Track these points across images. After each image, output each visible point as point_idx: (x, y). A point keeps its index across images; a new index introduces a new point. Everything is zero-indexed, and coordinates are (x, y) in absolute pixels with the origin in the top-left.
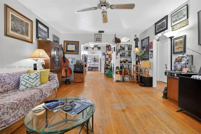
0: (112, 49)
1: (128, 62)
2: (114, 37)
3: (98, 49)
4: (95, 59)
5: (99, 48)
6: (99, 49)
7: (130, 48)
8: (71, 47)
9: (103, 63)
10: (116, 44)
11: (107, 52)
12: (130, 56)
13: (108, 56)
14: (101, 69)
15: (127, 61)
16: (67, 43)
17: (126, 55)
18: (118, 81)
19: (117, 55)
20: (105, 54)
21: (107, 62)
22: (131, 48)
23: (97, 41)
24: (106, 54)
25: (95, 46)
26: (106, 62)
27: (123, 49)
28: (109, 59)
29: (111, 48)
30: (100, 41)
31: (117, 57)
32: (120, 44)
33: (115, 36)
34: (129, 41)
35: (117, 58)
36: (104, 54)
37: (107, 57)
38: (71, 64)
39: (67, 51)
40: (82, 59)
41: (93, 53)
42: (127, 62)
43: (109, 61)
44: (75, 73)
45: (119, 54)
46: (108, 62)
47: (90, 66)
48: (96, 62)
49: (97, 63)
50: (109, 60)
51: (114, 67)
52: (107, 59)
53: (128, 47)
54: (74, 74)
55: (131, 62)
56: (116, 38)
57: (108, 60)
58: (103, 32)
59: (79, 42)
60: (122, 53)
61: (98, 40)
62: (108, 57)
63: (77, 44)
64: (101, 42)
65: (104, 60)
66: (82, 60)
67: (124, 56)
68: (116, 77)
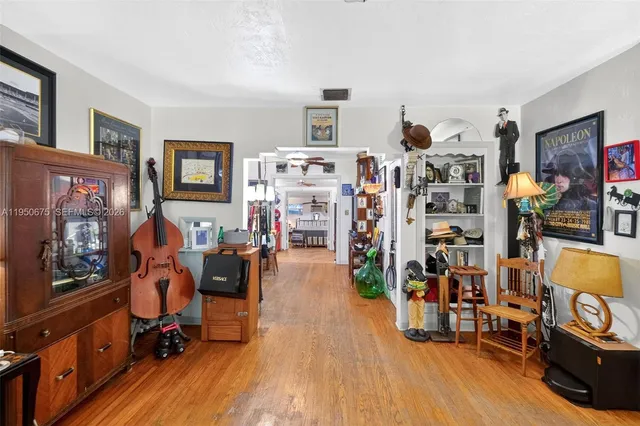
0: (382, 173)
1: (467, 238)
2: (398, 119)
3: (325, 170)
4: (314, 201)
5: (329, 168)
6: (329, 171)
7: (473, 173)
8: (198, 171)
9: (345, 224)
10: (407, 155)
11: (358, 185)
12: (474, 208)
13: (365, 199)
14: (335, 243)
15: (458, 231)
16: (182, 150)
17: (451, 206)
18: (417, 336)
19: (410, 205)
20: (352, 190)
21: (360, 223)
22: (479, 170)
23: (314, 138)
24: (357, 192)
25: (314, 161)
26: (354, 225)
27: (441, 175)
28: (369, 211)
29: (376, 166)
30: (330, 139)
31: (412, 215)
32: (426, 152)
33: (403, 114)
34: (459, 136)
35: (409, 221)
36: (347, 190)
37: (362, 203)
38: (196, 247)
39: (180, 186)
40: (250, 225)
41: (308, 185)
42: (461, 241)
43: (369, 223)
44: (209, 298)
45: (421, 202)
46: (365, 223)
47: (298, 229)
48: (320, 210)
49: (322, 218)
50: (369, 217)
51: (392, 256)
52: (362, 214)
53: (467, 167)
54: (205, 302)
55: (481, 240)
56: (407, 126)
57: (365, 218)
58: (342, 94)
59: (231, 144)
60: (434, 194)
61: (322, 133)
62: (365, 206)
63: (222, 154)
64: (333, 142)
65: (347, 213)
66: (245, 227)
67: (444, 209)
68: (408, 313)
